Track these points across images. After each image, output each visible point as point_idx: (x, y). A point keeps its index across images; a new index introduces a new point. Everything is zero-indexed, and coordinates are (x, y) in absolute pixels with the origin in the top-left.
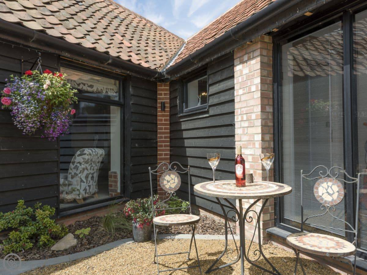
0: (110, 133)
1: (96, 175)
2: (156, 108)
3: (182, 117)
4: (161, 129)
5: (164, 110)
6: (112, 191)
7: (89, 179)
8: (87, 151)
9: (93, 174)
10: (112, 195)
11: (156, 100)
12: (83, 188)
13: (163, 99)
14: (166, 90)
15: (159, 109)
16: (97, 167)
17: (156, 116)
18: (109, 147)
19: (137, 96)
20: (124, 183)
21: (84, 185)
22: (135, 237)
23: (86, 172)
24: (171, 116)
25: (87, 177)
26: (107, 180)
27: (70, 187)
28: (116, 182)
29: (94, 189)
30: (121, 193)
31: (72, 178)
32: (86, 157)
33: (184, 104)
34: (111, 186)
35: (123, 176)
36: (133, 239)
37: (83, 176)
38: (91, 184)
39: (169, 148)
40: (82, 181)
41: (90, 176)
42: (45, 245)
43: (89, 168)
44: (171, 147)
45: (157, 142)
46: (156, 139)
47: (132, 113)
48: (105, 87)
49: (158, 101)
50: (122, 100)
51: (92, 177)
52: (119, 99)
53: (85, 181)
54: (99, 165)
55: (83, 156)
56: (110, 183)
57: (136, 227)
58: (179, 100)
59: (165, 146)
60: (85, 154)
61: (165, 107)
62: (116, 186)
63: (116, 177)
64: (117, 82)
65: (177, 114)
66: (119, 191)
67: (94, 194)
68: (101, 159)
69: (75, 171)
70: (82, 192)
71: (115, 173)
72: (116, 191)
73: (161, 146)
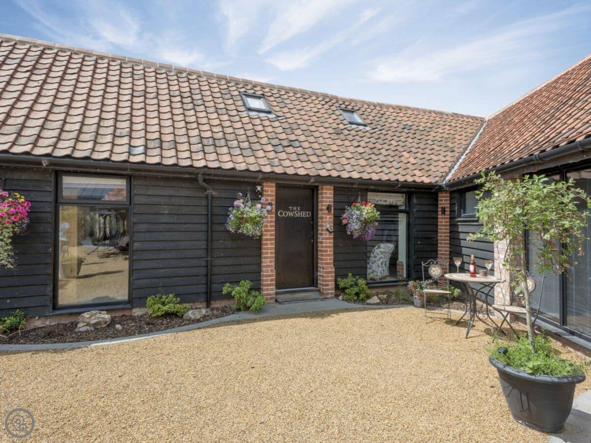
0: (398, 230)
1: (388, 263)
2: (437, 212)
3: (459, 221)
4: (441, 229)
5: (444, 214)
6: (400, 276)
7: (383, 265)
8: (382, 245)
9: (386, 262)
10: (399, 278)
11: (437, 205)
12: (379, 271)
13: (444, 204)
14: (446, 197)
15: (440, 213)
16: (388, 256)
17: (437, 218)
18: (397, 241)
19: (420, 204)
20: (409, 271)
21: (380, 269)
22: (415, 304)
23: (381, 260)
24: (451, 218)
25: (382, 264)
26: (396, 268)
27: (371, 270)
28: (403, 269)
29: (386, 273)
30: (406, 278)
31: (373, 263)
32: (382, 250)
33: (462, 210)
34: (399, 272)
35: (408, 266)
36: (414, 305)
37: (380, 263)
38: (384, 269)
39: (449, 246)
40: (379, 266)
41: (384, 263)
42: (363, 300)
43: (383, 257)
44: (450, 245)
45: (437, 240)
46: (437, 237)
47: (415, 218)
48: (395, 200)
49: (439, 206)
50: (407, 209)
51: (385, 264)
52: (406, 208)
53: (380, 266)
54: (390, 255)
55: (380, 249)
56: (398, 270)
57: (416, 298)
58: (457, 206)
59: (445, 244)
60: (381, 248)
61: (445, 211)
62: (403, 272)
63: (402, 265)
64: (404, 195)
65: (455, 218)
66: (405, 276)
67: (386, 276)
68: (391, 252)
69: (374, 259)
70: (379, 274)
71: (402, 262)
72: (403, 276)
73: (441, 243)
